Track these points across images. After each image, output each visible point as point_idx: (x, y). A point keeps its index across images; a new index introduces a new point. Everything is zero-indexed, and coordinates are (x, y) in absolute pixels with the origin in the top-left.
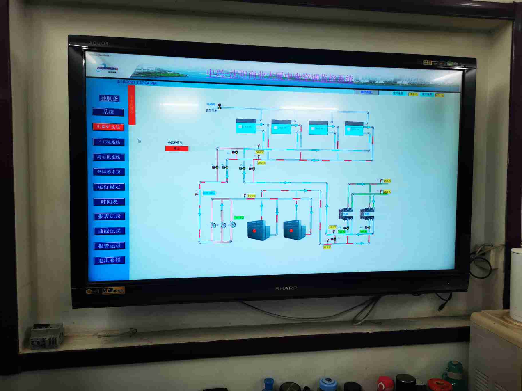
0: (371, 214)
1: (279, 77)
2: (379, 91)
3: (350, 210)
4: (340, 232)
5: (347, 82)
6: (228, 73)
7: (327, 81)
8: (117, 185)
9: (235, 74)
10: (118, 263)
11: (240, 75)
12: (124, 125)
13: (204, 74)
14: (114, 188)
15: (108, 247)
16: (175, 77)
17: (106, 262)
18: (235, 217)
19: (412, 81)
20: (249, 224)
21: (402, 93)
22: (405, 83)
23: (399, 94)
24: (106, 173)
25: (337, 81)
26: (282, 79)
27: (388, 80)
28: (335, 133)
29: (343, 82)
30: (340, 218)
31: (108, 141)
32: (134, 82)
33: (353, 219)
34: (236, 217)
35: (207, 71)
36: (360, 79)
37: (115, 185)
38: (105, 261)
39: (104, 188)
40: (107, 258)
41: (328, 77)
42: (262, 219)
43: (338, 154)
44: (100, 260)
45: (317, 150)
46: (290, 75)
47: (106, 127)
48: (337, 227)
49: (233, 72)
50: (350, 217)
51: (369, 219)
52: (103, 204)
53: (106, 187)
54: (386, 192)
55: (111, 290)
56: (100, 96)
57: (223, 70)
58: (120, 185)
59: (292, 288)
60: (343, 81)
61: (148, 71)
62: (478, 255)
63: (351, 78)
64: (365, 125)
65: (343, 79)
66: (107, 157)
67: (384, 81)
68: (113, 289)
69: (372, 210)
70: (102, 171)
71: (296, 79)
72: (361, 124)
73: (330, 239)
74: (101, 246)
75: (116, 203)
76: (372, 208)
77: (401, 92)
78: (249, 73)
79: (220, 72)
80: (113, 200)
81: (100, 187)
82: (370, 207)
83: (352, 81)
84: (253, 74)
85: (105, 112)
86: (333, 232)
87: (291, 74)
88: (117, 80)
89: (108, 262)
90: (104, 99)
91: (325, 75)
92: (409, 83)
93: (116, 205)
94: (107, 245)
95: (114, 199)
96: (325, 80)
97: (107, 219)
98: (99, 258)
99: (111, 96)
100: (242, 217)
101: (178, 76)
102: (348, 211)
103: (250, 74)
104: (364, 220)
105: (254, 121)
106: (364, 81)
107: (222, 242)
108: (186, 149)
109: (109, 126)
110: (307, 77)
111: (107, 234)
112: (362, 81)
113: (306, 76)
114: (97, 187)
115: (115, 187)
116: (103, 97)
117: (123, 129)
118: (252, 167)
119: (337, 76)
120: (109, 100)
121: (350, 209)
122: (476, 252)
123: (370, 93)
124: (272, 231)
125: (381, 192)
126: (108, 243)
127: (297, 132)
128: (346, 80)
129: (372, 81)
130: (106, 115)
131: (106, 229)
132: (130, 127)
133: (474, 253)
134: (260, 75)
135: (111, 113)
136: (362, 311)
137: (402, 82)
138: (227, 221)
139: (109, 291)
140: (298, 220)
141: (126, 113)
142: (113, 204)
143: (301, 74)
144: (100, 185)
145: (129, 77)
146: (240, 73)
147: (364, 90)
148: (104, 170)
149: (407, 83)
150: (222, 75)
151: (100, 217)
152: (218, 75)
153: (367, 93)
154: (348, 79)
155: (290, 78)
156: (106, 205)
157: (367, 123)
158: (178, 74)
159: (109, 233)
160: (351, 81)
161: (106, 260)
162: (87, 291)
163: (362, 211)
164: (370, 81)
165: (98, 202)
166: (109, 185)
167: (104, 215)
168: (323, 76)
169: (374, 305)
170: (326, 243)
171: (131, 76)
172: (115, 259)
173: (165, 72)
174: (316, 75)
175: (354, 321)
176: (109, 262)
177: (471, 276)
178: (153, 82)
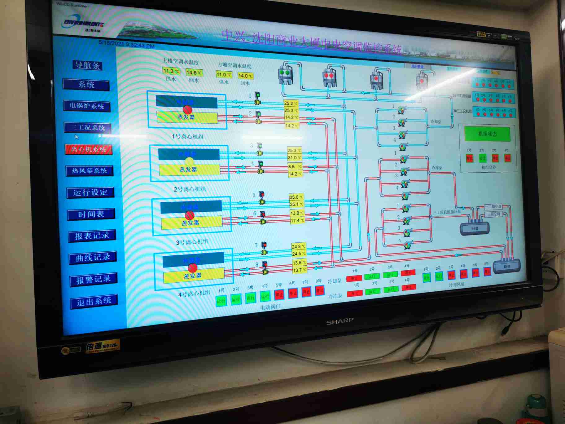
2: (432, 66)
5: (395, 54)
7: (372, 51)
9: (259, 37)
10: (108, 305)
11: (265, 39)
12: (109, 103)
13: (219, 36)
15: (91, 282)
16: (180, 38)
19: (467, 55)
21: (457, 69)
23: (454, 70)
24: (85, 173)
25: (383, 52)
26: (318, 47)
27: (441, 53)
31: (87, 126)
32: (123, 43)
35: (223, 32)
36: (410, 50)
37: (99, 189)
38: (87, 303)
39: (82, 194)
40: (91, 298)
41: (373, 46)
44: (80, 302)
47: (84, 106)
49: (256, 36)
52: (82, 219)
53: (86, 193)
55: (99, 345)
56: (74, 62)
57: (243, 32)
58: (106, 189)
59: (348, 319)
60: (391, 52)
61: (142, 29)
63: (399, 48)
66: (87, 150)
67: (436, 54)
68: (102, 344)
70: (78, 170)
71: (335, 47)
74: (80, 281)
75: (101, 215)
77: (455, 67)
78: (278, 38)
79: (240, 34)
81: (76, 193)
84: (282, 39)
85: (81, 85)
87: (328, 41)
90: (80, 66)
93: (101, 218)
94: (89, 279)
95: (99, 211)
96: (368, 50)
97: (89, 240)
98: (79, 299)
99: (90, 62)
101: (185, 38)
109: (88, 105)
110: (348, 45)
111: (90, 262)
112: (412, 53)
114: (71, 194)
115: (99, 193)
116: (79, 63)
119: (383, 46)
120: (87, 68)
123: (422, 67)
126: (92, 276)
128: (394, 50)
129: (423, 53)
130: (83, 89)
131: (88, 255)
134: (291, 40)
135: (90, 86)
136: (419, 345)
137: (456, 55)
139: (96, 348)
141: (112, 86)
142: (97, 218)
143: (341, 42)
144: (77, 190)
145: (115, 37)
147: (415, 64)
148: (82, 168)
149: (461, 57)
150: (243, 39)
151: (79, 237)
152: (237, 39)
153: (419, 67)
155: (329, 46)
156: (87, 219)
158: (184, 34)
159: (92, 260)
160: (399, 52)
161: (90, 301)
162: (62, 350)
165: (74, 216)
166: (91, 190)
167: (84, 234)
168: (367, 44)
169: (435, 335)
171: (119, 35)
172: (102, 298)
173: (167, 32)
174: (358, 43)
176: (93, 304)
178: (149, 44)
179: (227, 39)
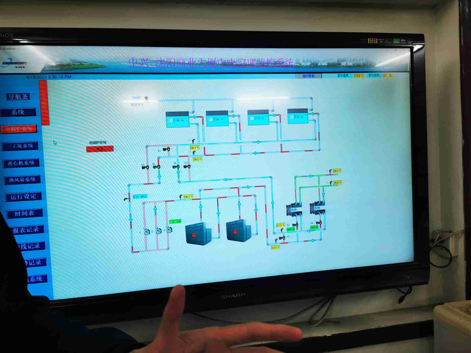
0: (322, 208)
1: (212, 63)
2: (323, 74)
3: (299, 205)
4: (289, 229)
5: (287, 66)
6: (153, 61)
7: (265, 66)
8: (32, 194)
10: (40, 282)
12: (36, 126)
16: (93, 68)
18: (171, 222)
19: (357, 62)
20: (188, 228)
21: (347, 75)
22: (350, 64)
23: (344, 76)
24: (19, 181)
25: (276, 65)
26: (215, 65)
27: (331, 62)
28: (277, 122)
29: (283, 66)
30: (287, 215)
31: (19, 145)
32: (45, 76)
33: (302, 214)
34: (173, 221)
35: (130, 60)
36: (301, 62)
37: (30, 194)
39: (17, 198)
41: (266, 60)
42: (201, 221)
45: (258, 142)
46: (224, 61)
47: (16, 129)
48: (286, 224)
49: (158, 61)
50: (299, 213)
51: (320, 214)
52: (17, 217)
53: (20, 197)
54: (336, 183)
56: (8, 95)
57: (147, 59)
58: (35, 193)
59: (240, 294)
60: (283, 64)
61: (61, 63)
62: (437, 243)
63: (291, 61)
64: (309, 112)
65: (283, 63)
66: (19, 163)
67: (327, 63)
69: (322, 203)
70: (14, 179)
71: (230, 65)
72: (305, 111)
73: (278, 238)
75: (32, 214)
76: (322, 201)
77: (346, 74)
79: (144, 60)
81: (13, 197)
82: (320, 201)
83: (292, 64)
84: (182, 62)
85: (14, 113)
86: (281, 231)
87: (224, 60)
88: (26, 76)
90: (12, 97)
91: (262, 59)
92: (354, 64)
93: (32, 216)
95: (30, 210)
96: (262, 65)
97: (23, 233)
99: (20, 94)
100: (179, 221)
101: (96, 68)
102: (296, 207)
103: (179, 62)
104: (314, 214)
105: (186, 114)
106: (306, 63)
107: (158, 249)
108: (110, 149)
109: (19, 128)
110: (242, 62)
113: (242, 61)
114: (9, 198)
115: (30, 197)
116: (11, 95)
117: (35, 130)
118: (187, 165)
119: (276, 60)
120: (17, 99)
122: (435, 239)
123: (313, 76)
124: (214, 234)
125: (331, 183)
126: (27, 261)
127: (236, 123)
128: (286, 63)
129: (314, 63)
130: (16, 116)
131: (23, 245)
132: (44, 128)
133: (433, 240)
134: (190, 62)
135: (21, 113)
136: (319, 310)
137: (347, 63)
138: (163, 226)
140: (242, 220)
141: (38, 112)
142: (29, 216)
143: (235, 60)
144: (13, 195)
145: (39, 72)
146: (167, 62)
147: (306, 74)
148: (16, 178)
149: (352, 64)
150: (147, 65)
151: (16, 231)
152: (142, 64)
153: (310, 77)
155: (225, 64)
156: (21, 217)
157: (312, 110)
158: (96, 64)
159: (26, 249)
163: (311, 205)
164: (312, 64)
165: (11, 215)
166: (23, 194)
167: (20, 229)
168: (261, 60)
169: (331, 304)
170: (275, 242)
171: (42, 70)
172: (35, 277)
173: (81, 63)
174: (252, 60)
175: (310, 322)
178: (67, 75)
179: (133, 66)
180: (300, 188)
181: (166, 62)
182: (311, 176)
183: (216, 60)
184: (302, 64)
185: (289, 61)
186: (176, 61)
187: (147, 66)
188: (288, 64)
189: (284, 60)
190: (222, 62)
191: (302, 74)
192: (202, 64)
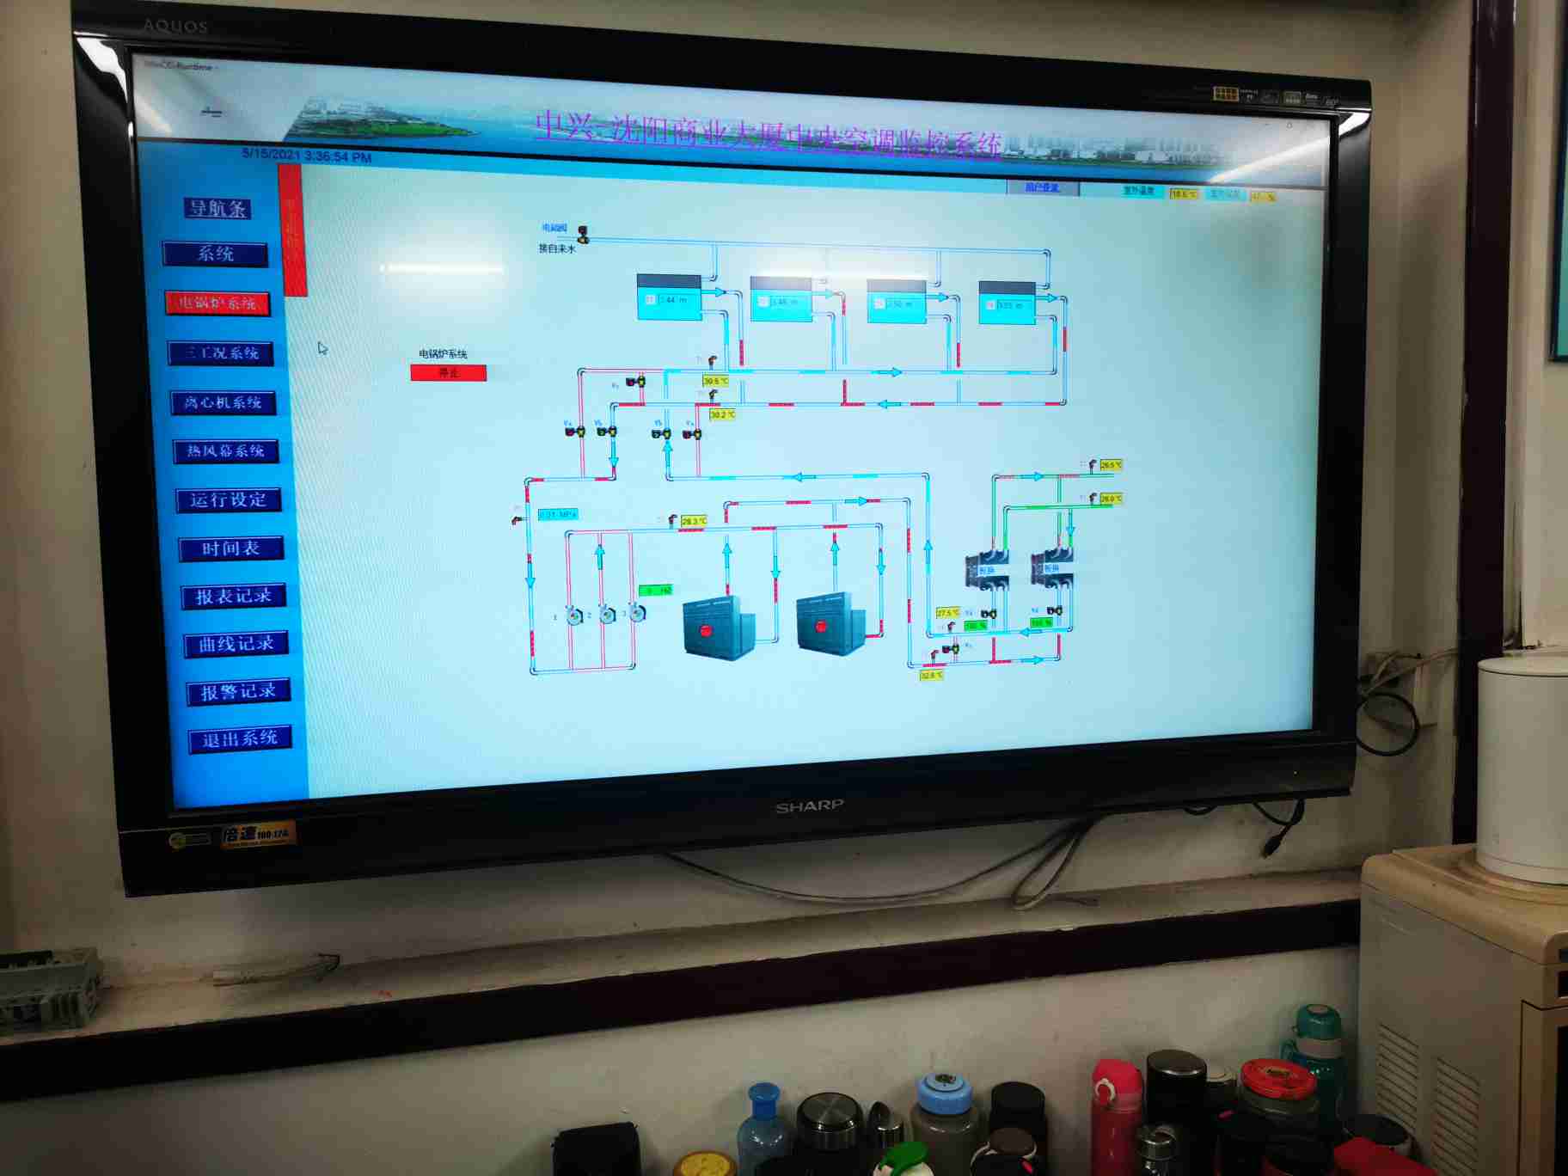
0: (1064, 568)
1: (770, 138)
2: (1083, 184)
3: (1000, 558)
4: (971, 626)
5: (985, 157)
6: (604, 124)
8: (253, 492)
9: (628, 126)
10: (271, 747)
11: (645, 132)
12: (269, 296)
13: (528, 127)
14: (244, 503)
15: (233, 697)
16: (433, 135)
17: (231, 744)
18: (644, 590)
20: (691, 610)
21: (1151, 190)
22: (1160, 157)
23: (1143, 193)
24: (216, 456)
25: (951, 152)
27: (1108, 149)
28: (948, 318)
29: (970, 156)
30: (968, 584)
31: (218, 349)
33: (1008, 584)
34: (647, 590)
35: (538, 117)
36: (1023, 146)
37: (247, 493)
38: (225, 742)
39: (210, 504)
40: (233, 732)
41: (924, 137)
42: (728, 592)
43: (958, 384)
44: (210, 740)
45: (894, 372)
46: (806, 133)
47: (210, 304)
48: (962, 610)
49: (618, 124)
50: (1002, 581)
51: (1059, 586)
52: (210, 558)
53: (218, 502)
54: (1107, 501)
55: (250, 833)
56: (187, 201)
58: (264, 492)
59: (829, 802)
60: (971, 151)
61: (343, 117)
62: (1378, 685)
63: (994, 143)
64: (1039, 291)
65: (971, 146)
66: (219, 403)
67: (1095, 152)
68: (257, 831)
69: (1065, 556)
70: (201, 449)
71: (822, 146)
72: (1028, 288)
73: (940, 649)
74: (208, 694)
75: (252, 551)
76: (1065, 548)
77: (1147, 186)
78: (675, 127)
79: (580, 120)
80: (243, 543)
81: (197, 500)
82: (1059, 549)
83: (999, 152)
84: (686, 129)
85: (204, 256)
86: (950, 629)
87: (807, 128)
88: (241, 148)
89: (236, 744)
90: (201, 210)
91: (913, 132)
92: (1171, 158)
93: (252, 558)
94: (228, 690)
95: (247, 540)
96: (912, 149)
97: (226, 606)
98: (208, 734)
99: (223, 200)
100: (667, 590)
101: (442, 135)
102: (993, 562)
103: (678, 128)
104: (1043, 587)
105: (693, 281)
106: (1035, 151)
107: (604, 667)
108: (477, 373)
109: (220, 301)
110: (857, 138)
111: (230, 654)
112: (1029, 152)
113: (856, 134)
114: (186, 502)
115: (247, 501)
116: (198, 204)
117: (266, 308)
118: (692, 429)
119: (953, 137)
120: (216, 215)
121: (1000, 554)
122: (1372, 676)
123: (1055, 190)
124: (763, 631)
125: (1092, 498)
126: (234, 684)
127: (832, 316)
128: (981, 148)
129: (1059, 151)
130: (209, 264)
131: (225, 637)
132: (292, 304)
133: (1367, 679)
134: (710, 129)
135: (224, 256)
136: (1038, 868)
137: (1151, 154)
138: (620, 600)
139: (243, 838)
140: (842, 594)
141: (274, 256)
142: (243, 557)
143: (838, 130)
144: (198, 494)
145: (279, 138)
146: (645, 127)
147: (1035, 182)
148: (209, 445)
149: (1167, 158)
150: (588, 133)
151: (204, 598)
152: (575, 131)
153: (1046, 189)
154: (986, 145)
155: (806, 142)
156: (220, 558)
157: (1048, 286)
158: (442, 126)
159: (233, 650)
160: (994, 152)
161: (230, 738)
162: (170, 840)
163: (1036, 559)
164: (1055, 153)
165: (192, 551)
166: (228, 493)
167: (215, 592)
168: (909, 134)
169: (1075, 846)
170: (930, 661)
171: (289, 135)
172: (258, 733)
173: (401, 121)
175: (1013, 901)
176: (239, 743)
177: (1359, 749)
178: (361, 152)
179: (549, 134)
180: (1007, 509)
181: (640, 127)
182: (1038, 476)
183: (783, 129)
184: (1025, 154)
185: (988, 142)
186: (670, 126)
187: (587, 138)
188: (987, 150)
189: (974, 139)
190: (800, 135)
191: (1024, 183)
192: (745, 137)
